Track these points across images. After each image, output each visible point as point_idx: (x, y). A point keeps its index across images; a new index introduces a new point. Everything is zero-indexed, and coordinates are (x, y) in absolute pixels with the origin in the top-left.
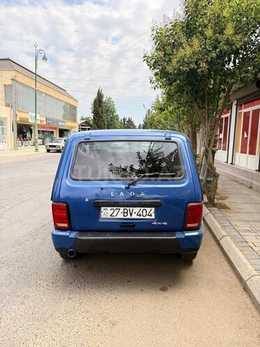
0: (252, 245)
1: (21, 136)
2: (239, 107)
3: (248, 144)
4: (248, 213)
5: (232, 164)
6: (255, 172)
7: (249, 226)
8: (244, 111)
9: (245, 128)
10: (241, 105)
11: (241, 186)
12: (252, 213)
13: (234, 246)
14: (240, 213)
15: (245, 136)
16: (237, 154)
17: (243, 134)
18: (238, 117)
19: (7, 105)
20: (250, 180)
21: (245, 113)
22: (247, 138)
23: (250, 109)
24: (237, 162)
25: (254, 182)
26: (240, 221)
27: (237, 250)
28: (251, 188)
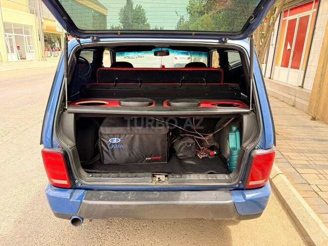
0: (317, 190)
1: (49, 46)
2: (283, 14)
3: (291, 57)
4: (299, 139)
5: (270, 78)
6: (298, 88)
7: (304, 158)
8: (289, 18)
9: (289, 39)
10: (286, 12)
11: (283, 103)
12: (303, 139)
13: (294, 190)
14: (289, 139)
15: (289, 47)
16: (276, 67)
17: (286, 45)
18: (281, 26)
19: (32, 12)
20: (293, 98)
21: (290, 21)
22: (290, 50)
23: (297, 16)
24: (275, 77)
25: (297, 100)
26: (293, 150)
27: (299, 196)
28: (294, 106)
